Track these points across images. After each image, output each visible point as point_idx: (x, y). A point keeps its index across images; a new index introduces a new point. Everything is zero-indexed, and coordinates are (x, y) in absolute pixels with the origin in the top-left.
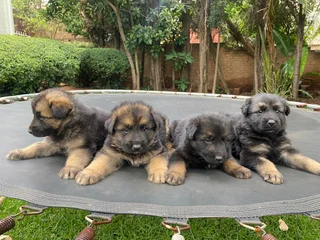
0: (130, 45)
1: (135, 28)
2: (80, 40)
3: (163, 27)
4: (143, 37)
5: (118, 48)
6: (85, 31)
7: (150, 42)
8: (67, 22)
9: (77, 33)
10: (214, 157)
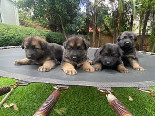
0: (66, 31)
1: (68, 25)
2: (46, 29)
3: (79, 25)
4: (71, 28)
5: (61, 33)
6: (48, 26)
7: (74, 30)
8: (41, 22)
9: (45, 27)
10: (106, 62)
